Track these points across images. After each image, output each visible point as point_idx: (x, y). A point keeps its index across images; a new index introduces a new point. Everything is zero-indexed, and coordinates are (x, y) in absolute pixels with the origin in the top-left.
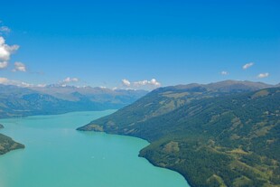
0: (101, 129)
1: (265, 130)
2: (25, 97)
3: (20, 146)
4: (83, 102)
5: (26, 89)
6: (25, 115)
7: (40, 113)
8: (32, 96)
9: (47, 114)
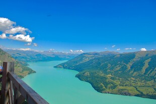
0: (62, 67)
1: (118, 68)
3: (35, 72)
5: (37, 52)
6: (36, 61)
7: (41, 61)
8: (39, 55)
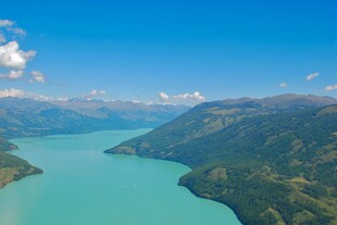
0: (133, 151)
1: (333, 155)
2: (43, 113)
3: (38, 171)
4: (112, 119)
5: (45, 103)
6: (43, 134)
7: (61, 132)
8: (51, 112)
9: (69, 133)
